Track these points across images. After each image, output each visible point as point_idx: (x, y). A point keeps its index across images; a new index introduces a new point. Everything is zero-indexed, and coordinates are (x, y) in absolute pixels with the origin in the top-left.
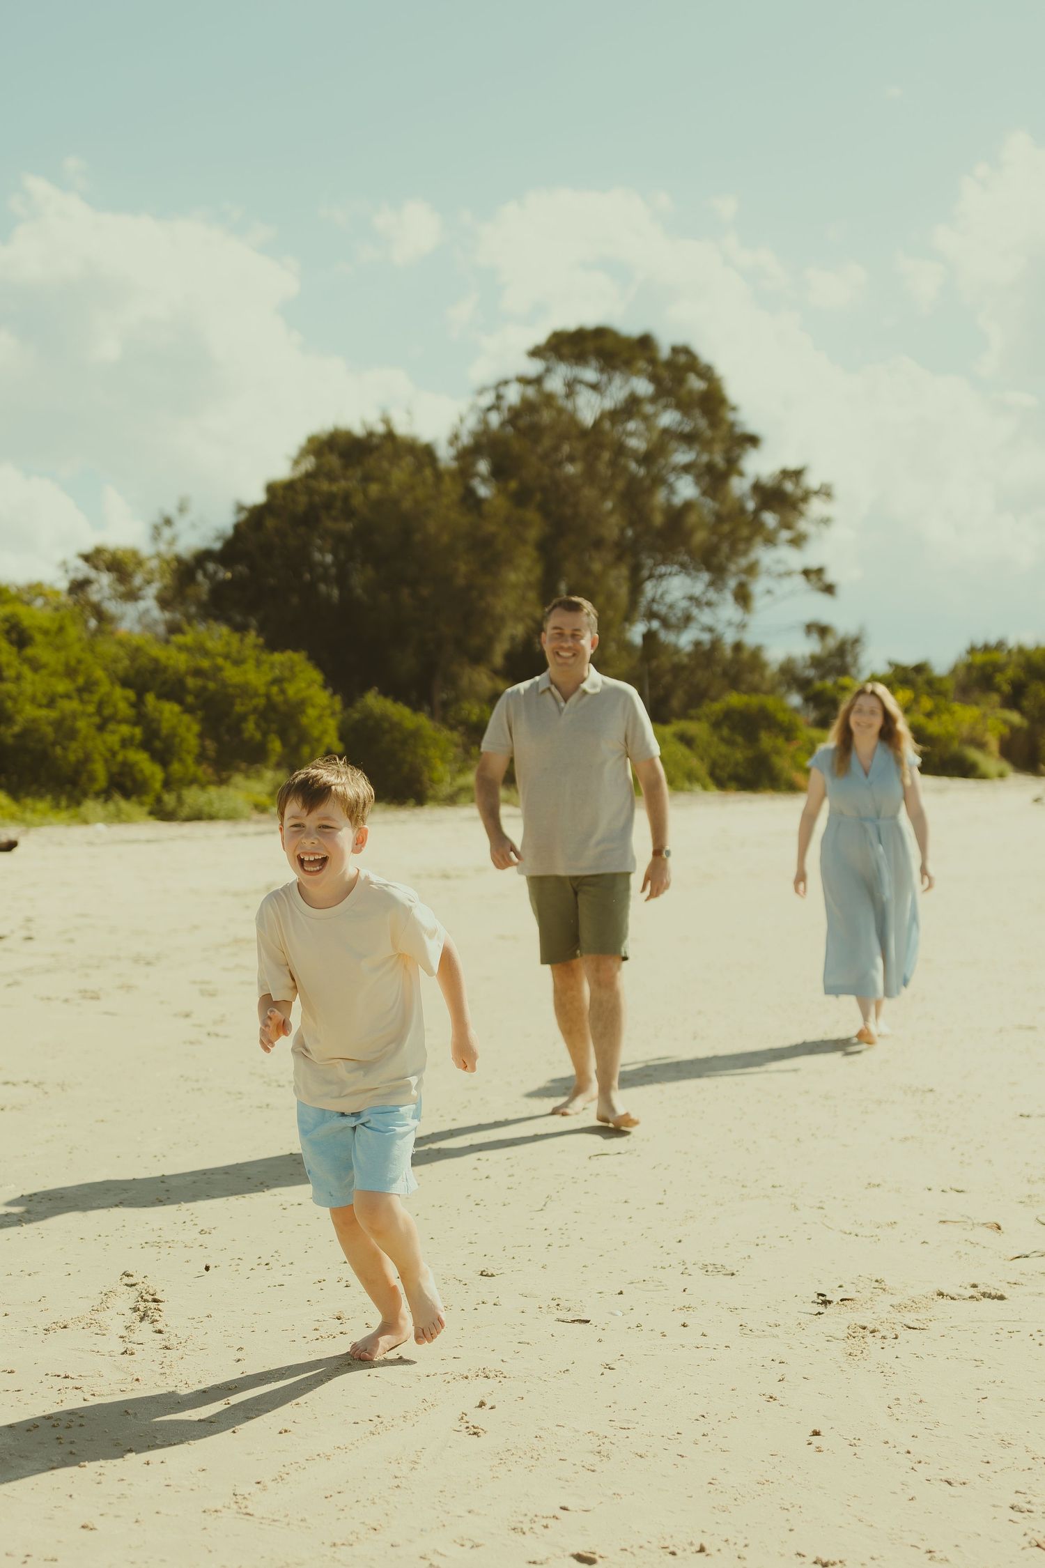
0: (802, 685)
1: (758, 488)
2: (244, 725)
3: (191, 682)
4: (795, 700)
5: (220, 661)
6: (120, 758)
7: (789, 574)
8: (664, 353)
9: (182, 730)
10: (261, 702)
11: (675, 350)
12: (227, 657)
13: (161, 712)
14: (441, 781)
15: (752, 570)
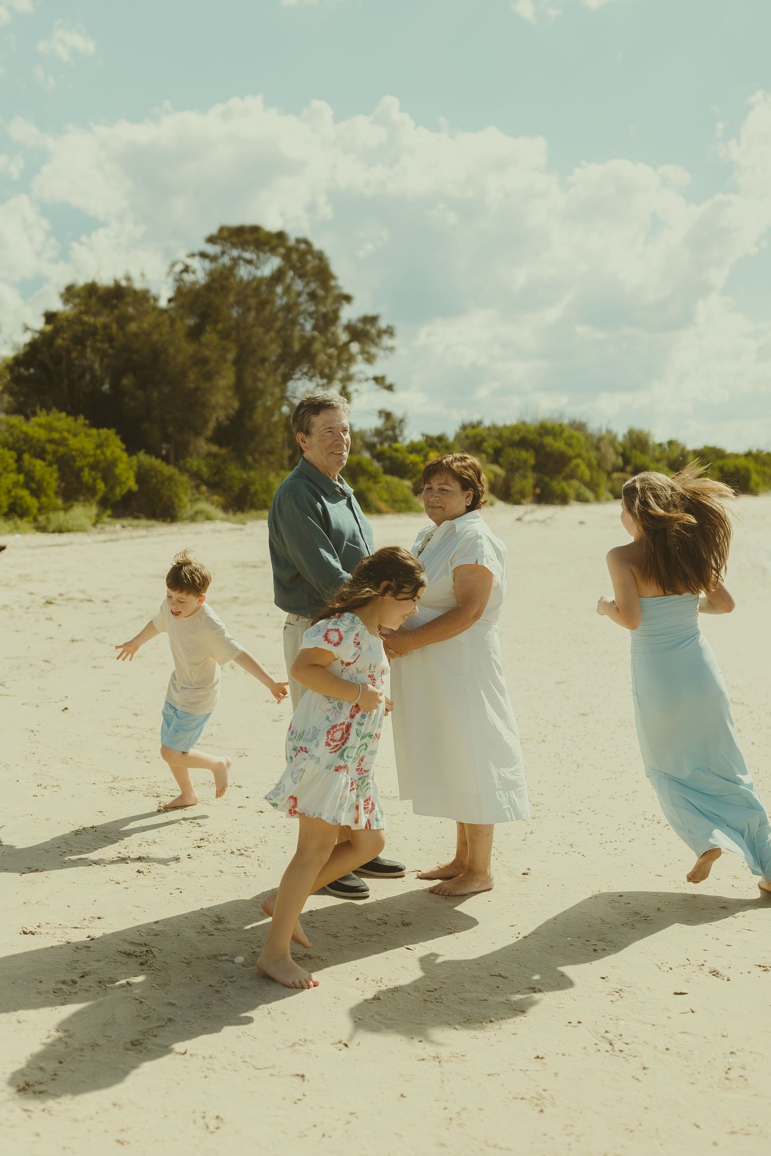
0: (370, 447)
1: (349, 328)
2: (82, 474)
3: (50, 447)
4: (366, 455)
5: (65, 434)
6: (13, 494)
7: (367, 380)
8: (291, 242)
9: (47, 477)
10: (91, 460)
11: (298, 241)
12: (68, 432)
13: (34, 466)
14: (186, 507)
15: (348, 378)
